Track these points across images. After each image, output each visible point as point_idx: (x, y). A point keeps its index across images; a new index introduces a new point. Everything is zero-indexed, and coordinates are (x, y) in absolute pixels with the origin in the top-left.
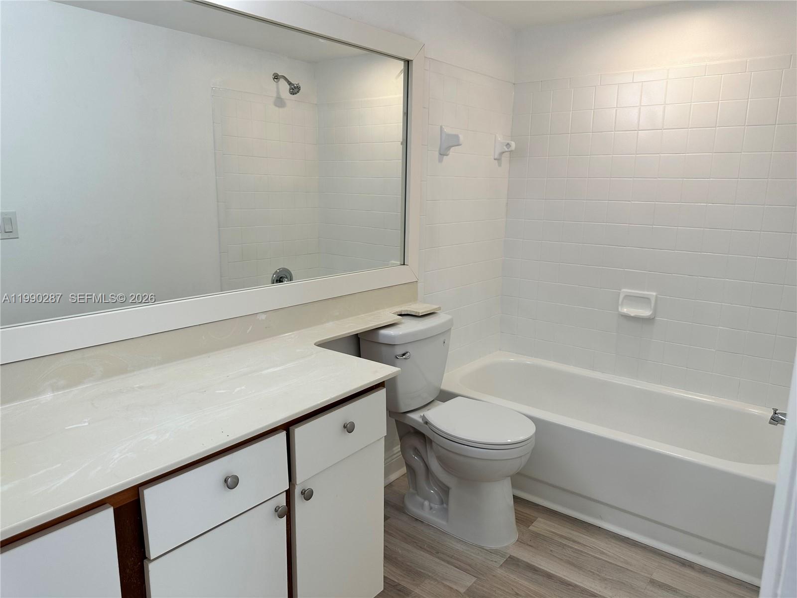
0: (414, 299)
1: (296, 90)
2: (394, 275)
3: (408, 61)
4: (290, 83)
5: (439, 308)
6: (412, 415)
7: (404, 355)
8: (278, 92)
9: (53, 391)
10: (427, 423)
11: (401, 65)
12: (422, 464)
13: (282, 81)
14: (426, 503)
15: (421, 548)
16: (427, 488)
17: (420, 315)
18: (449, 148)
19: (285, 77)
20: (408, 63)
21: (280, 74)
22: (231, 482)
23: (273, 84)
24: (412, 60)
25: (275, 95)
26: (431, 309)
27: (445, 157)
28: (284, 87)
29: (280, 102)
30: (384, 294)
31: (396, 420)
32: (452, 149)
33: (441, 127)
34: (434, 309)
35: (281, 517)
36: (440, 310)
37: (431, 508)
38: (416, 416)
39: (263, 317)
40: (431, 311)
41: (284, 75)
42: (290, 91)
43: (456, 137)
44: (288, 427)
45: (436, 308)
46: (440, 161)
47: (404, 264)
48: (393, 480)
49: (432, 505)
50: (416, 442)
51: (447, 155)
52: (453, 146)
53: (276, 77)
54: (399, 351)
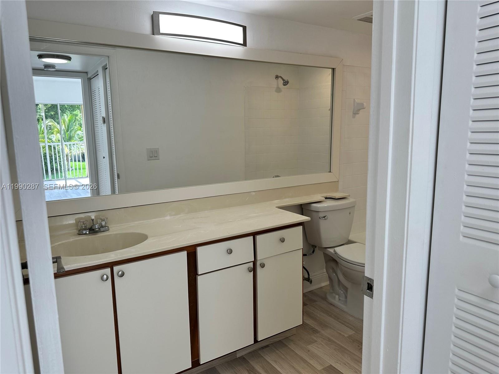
0: (337, 190)
1: (286, 83)
2: (324, 177)
3: (334, 69)
4: (283, 80)
5: (349, 196)
6: (329, 250)
7: (324, 217)
8: (278, 85)
9: (170, 216)
10: (336, 253)
11: (330, 71)
12: (336, 277)
13: (280, 79)
14: (337, 296)
15: (330, 316)
16: (338, 289)
17: (337, 198)
18: (359, 110)
19: (281, 77)
20: (333, 69)
21: (279, 76)
22: (230, 252)
23: (275, 80)
24: (335, 68)
25: (276, 86)
26: (344, 195)
27: (357, 115)
28: (281, 81)
29: (278, 90)
30: (318, 187)
31: (323, 253)
32: (361, 110)
33: (354, 99)
34: (345, 196)
35: (250, 272)
36: (350, 196)
37: (340, 300)
38: (331, 250)
39: (254, 193)
40: (344, 196)
41: (282, 76)
42: (283, 84)
43: (362, 104)
44: (254, 234)
45: (347, 195)
46: (354, 117)
47: (330, 172)
48: (323, 286)
49: (341, 298)
50: (333, 264)
51: (358, 114)
52: (361, 109)
53: (277, 77)
54: (321, 215)
